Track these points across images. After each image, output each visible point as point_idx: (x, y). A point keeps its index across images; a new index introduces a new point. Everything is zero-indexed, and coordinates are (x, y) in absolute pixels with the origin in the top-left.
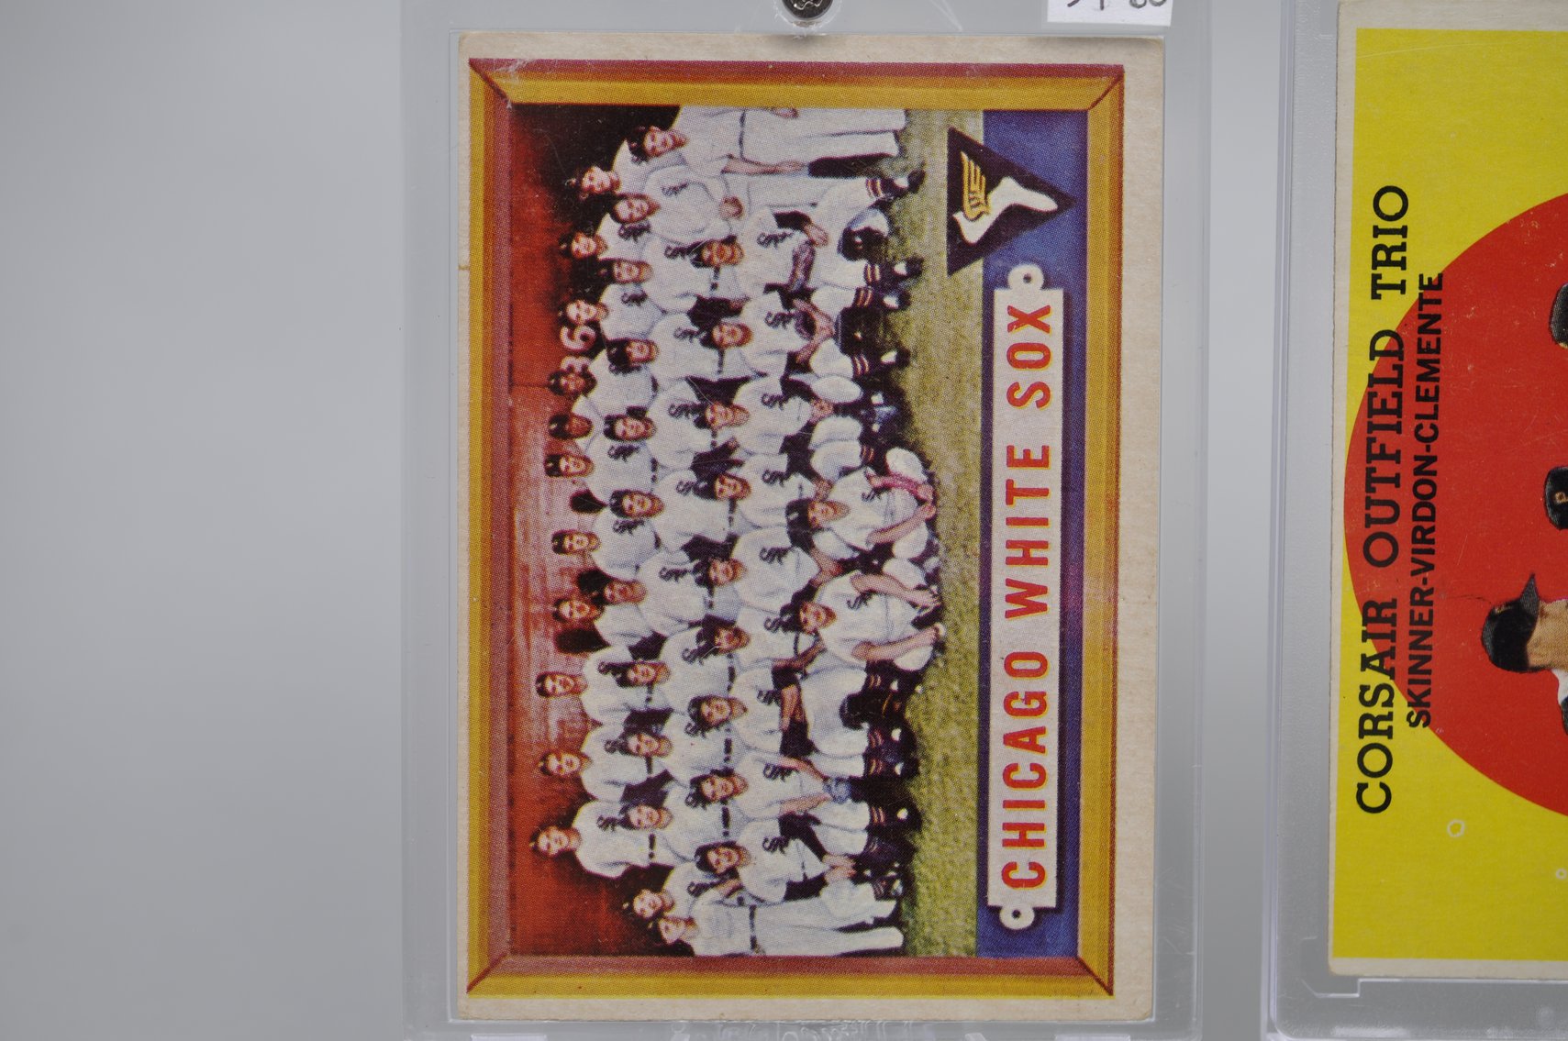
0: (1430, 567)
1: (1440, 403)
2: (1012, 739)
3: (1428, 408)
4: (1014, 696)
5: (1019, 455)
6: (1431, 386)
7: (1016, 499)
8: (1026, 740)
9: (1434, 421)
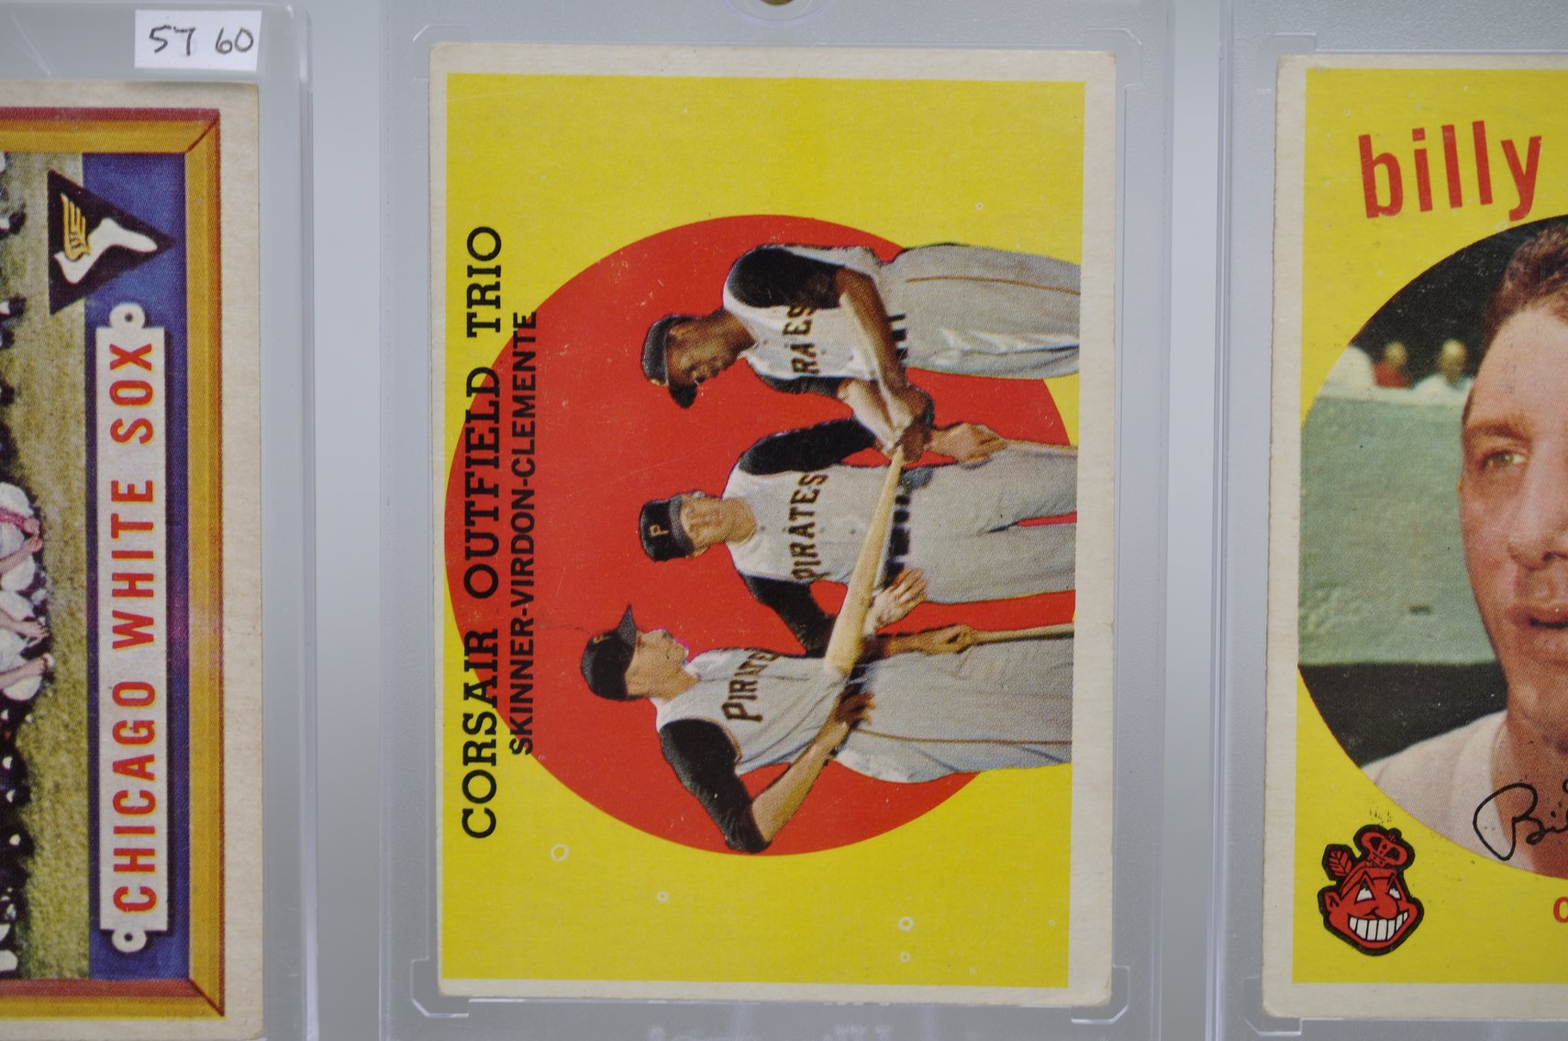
0: (529, 598)
1: (537, 438)
2: (121, 767)
3: (524, 443)
4: (122, 725)
5: (123, 489)
6: (527, 422)
7: (122, 533)
8: (136, 767)
9: (531, 457)
